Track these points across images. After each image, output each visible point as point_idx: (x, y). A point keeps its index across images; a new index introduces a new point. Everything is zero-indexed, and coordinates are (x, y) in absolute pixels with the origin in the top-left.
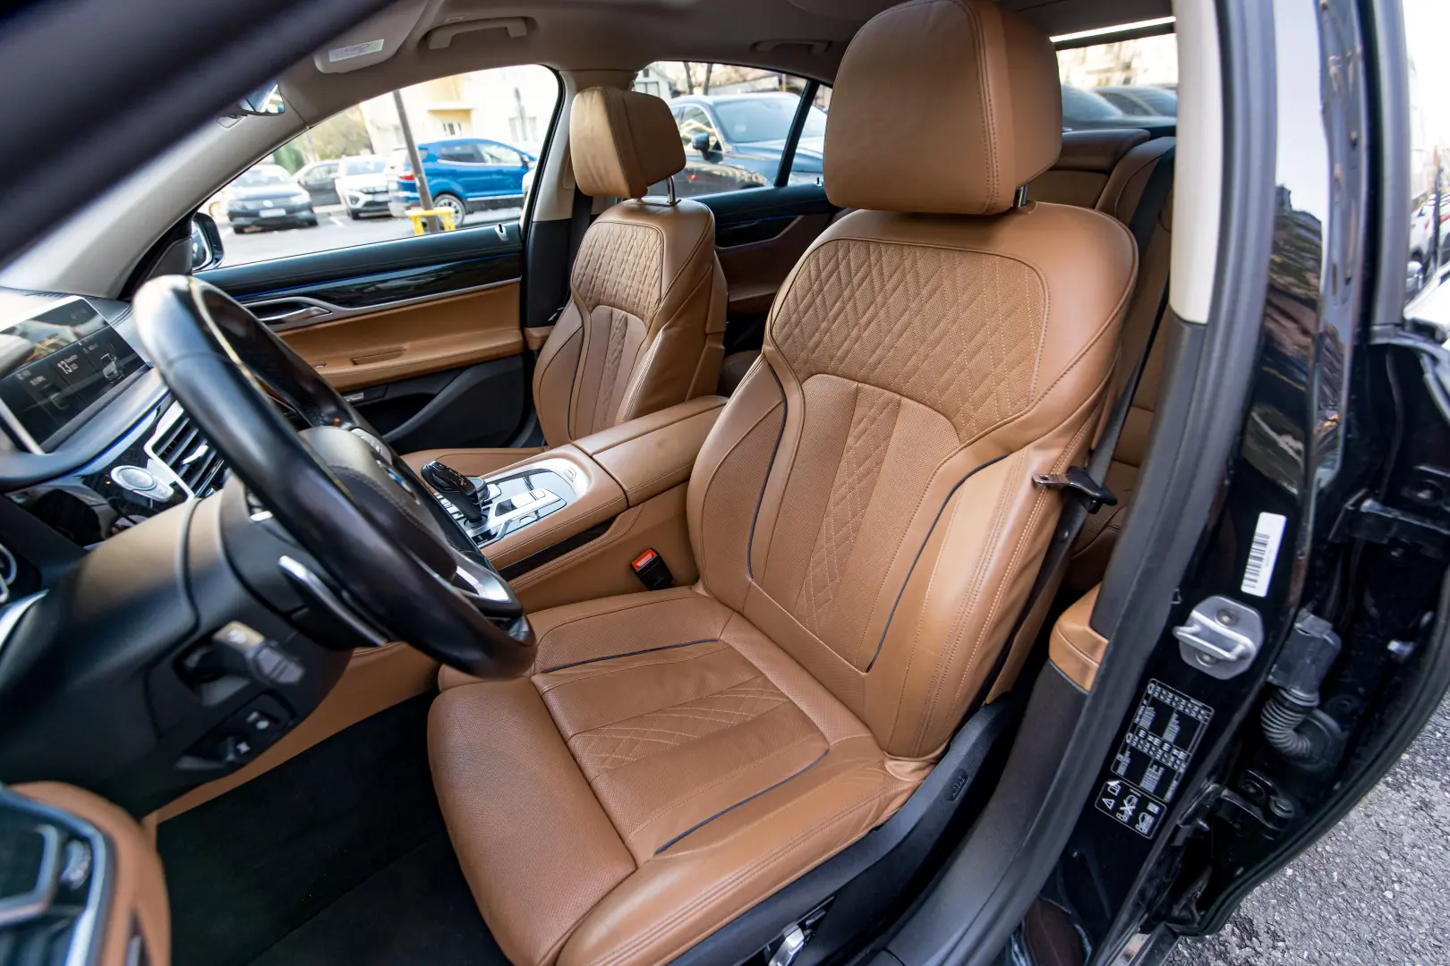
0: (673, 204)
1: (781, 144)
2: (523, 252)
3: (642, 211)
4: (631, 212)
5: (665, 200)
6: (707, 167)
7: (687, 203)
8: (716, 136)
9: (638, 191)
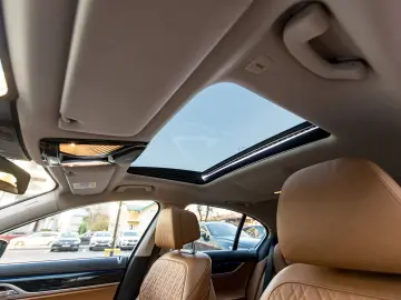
0: (193, 253)
1: (233, 238)
2: (125, 270)
3: (180, 255)
4: (175, 255)
5: (190, 251)
6: (204, 242)
7: (199, 253)
8: (208, 234)
9: (179, 246)
